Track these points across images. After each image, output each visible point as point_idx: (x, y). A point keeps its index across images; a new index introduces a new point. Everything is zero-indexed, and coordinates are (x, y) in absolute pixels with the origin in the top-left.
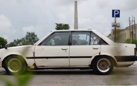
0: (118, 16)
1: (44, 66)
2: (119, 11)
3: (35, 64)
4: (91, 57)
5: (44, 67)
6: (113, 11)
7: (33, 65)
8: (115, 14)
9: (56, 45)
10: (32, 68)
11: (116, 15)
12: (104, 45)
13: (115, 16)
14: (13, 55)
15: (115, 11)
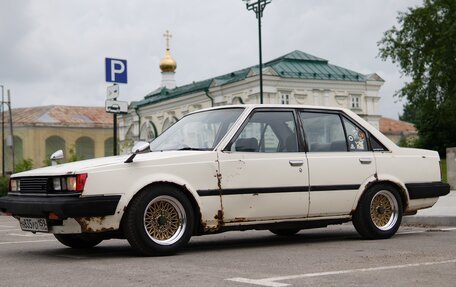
0: (122, 78)
1: (242, 220)
2: (125, 62)
3: (220, 215)
4: (357, 187)
5: (242, 223)
6: (108, 61)
7: (216, 217)
8: (114, 71)
9: (280, 150)
10: (211, 226)
11: (116, 74)
12: (380, 153)
13: (113, 79)
14: (161, 182)
15: (113, 63)
